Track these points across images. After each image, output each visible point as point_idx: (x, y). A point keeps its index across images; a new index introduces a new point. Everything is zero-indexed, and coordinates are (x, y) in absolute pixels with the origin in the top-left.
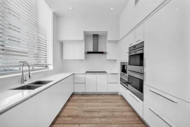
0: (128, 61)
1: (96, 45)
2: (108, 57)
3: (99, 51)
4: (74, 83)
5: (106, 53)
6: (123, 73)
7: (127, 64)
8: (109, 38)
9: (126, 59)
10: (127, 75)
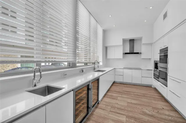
0: (159, 60)
1: (132, 47)
2: (143, 56)
3: (134, 52)
4: (115, 75)
5: (141, 53)
6: (155, 69)
7: (159, 62)
8: (143, 41)
9: (157, 58)
10: (158, 70)
